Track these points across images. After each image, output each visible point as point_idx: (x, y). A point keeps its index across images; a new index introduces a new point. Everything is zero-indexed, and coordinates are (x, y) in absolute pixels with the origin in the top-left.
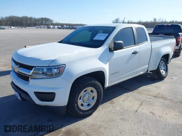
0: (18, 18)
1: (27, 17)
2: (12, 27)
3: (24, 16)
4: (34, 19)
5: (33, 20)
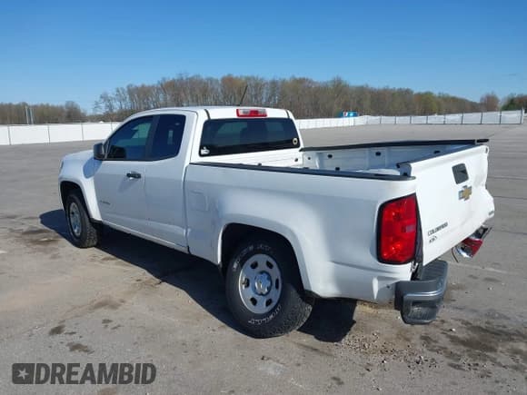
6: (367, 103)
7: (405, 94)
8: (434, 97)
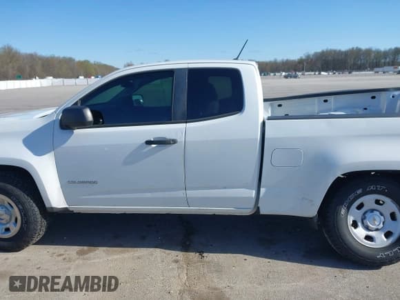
0: (340, 53)
1: (359, 50)
2: (323, 73)
3: (353, 48)
4: (374, 52)
5: (373, 55)
6: (38, 69)
7: (69, 61)
8: (91, 64)
